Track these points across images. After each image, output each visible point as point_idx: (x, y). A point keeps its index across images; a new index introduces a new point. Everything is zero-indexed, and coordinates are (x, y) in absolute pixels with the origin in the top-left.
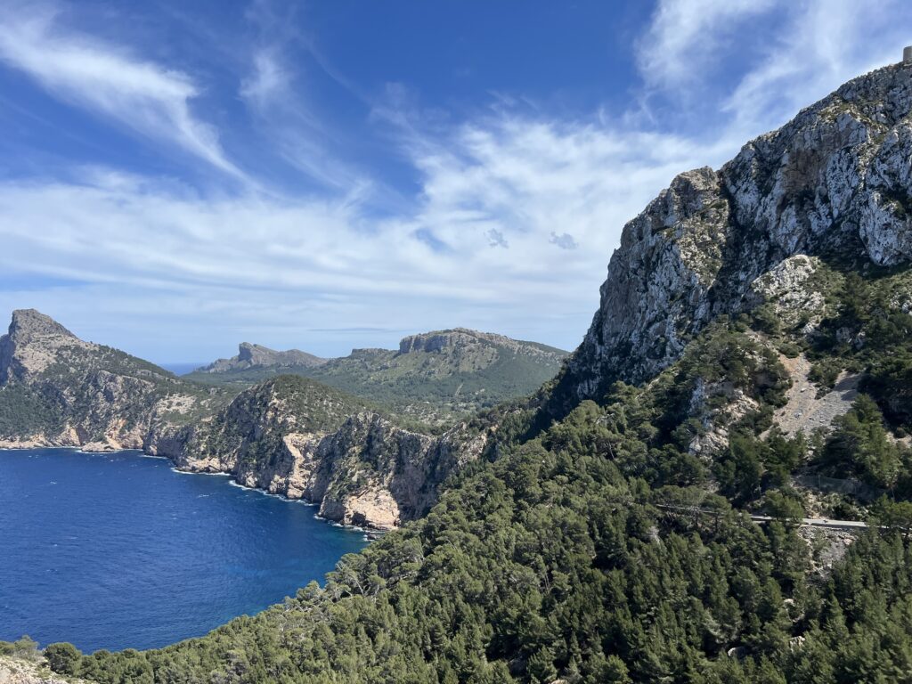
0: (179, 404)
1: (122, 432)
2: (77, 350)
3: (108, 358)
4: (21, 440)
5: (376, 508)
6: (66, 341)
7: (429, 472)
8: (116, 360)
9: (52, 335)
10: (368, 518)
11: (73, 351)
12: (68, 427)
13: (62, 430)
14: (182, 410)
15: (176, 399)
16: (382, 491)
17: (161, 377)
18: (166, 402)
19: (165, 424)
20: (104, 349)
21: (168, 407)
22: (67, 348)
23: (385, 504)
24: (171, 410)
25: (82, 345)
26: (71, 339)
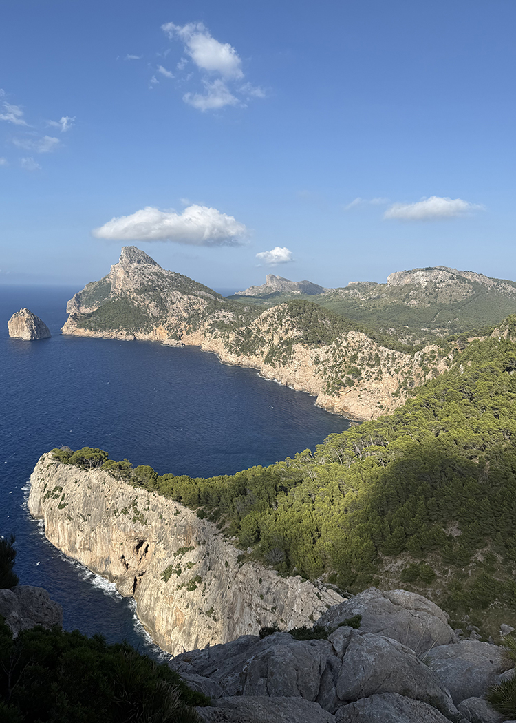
0: (224, 317)
1: (188, 334)
2: (160, 276)
3: (180, 282)
4: (127, 334)
5: (359, 404)
6: (154, 269)
7: (402, 381)
8: (185, 285)
9: (145, 265)
10: (352, 410)
11: (159, 276)
12: (155, 328)
13: (152, 329)
14: (226, 321)
15: (222, 313)
16: (364, 391)
17: (213, 298)
18: (215, 315)
19: (215, 330)
20: (178, 275)
21: (218, 318)
22: (155, 274)
23: (366, 401)
24: (219, 320)
25: (164, 273)
26: (157, 267)
